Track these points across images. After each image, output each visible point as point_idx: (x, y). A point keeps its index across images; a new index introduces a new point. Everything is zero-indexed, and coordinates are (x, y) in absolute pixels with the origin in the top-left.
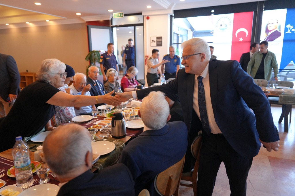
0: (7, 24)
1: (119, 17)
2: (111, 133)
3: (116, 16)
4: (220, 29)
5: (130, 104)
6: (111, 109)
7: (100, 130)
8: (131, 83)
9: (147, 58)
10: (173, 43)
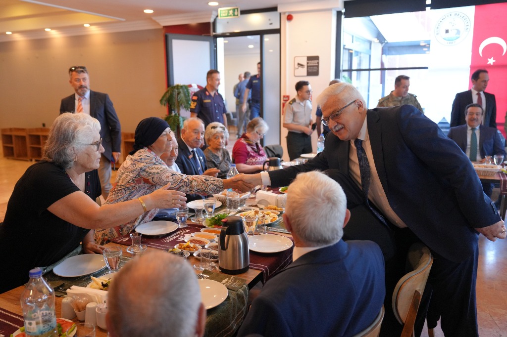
0: (8, 33)
1: (231, 16)
2: (217, 262)
3: (224, 15)
4: (444, 39)
5: (254, 198)
6: (215, 209)
7: (195, 255)
8: (252, 154)
9: (286, 101)
10: (341, 69)
